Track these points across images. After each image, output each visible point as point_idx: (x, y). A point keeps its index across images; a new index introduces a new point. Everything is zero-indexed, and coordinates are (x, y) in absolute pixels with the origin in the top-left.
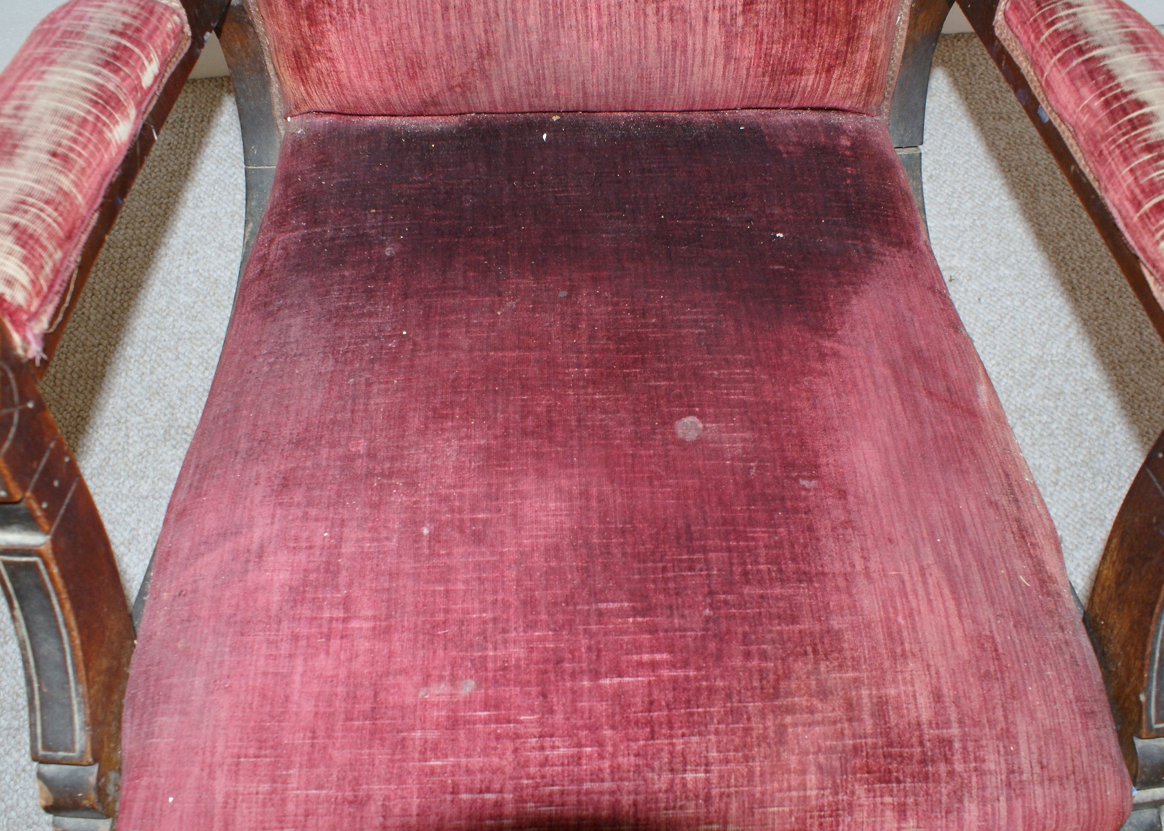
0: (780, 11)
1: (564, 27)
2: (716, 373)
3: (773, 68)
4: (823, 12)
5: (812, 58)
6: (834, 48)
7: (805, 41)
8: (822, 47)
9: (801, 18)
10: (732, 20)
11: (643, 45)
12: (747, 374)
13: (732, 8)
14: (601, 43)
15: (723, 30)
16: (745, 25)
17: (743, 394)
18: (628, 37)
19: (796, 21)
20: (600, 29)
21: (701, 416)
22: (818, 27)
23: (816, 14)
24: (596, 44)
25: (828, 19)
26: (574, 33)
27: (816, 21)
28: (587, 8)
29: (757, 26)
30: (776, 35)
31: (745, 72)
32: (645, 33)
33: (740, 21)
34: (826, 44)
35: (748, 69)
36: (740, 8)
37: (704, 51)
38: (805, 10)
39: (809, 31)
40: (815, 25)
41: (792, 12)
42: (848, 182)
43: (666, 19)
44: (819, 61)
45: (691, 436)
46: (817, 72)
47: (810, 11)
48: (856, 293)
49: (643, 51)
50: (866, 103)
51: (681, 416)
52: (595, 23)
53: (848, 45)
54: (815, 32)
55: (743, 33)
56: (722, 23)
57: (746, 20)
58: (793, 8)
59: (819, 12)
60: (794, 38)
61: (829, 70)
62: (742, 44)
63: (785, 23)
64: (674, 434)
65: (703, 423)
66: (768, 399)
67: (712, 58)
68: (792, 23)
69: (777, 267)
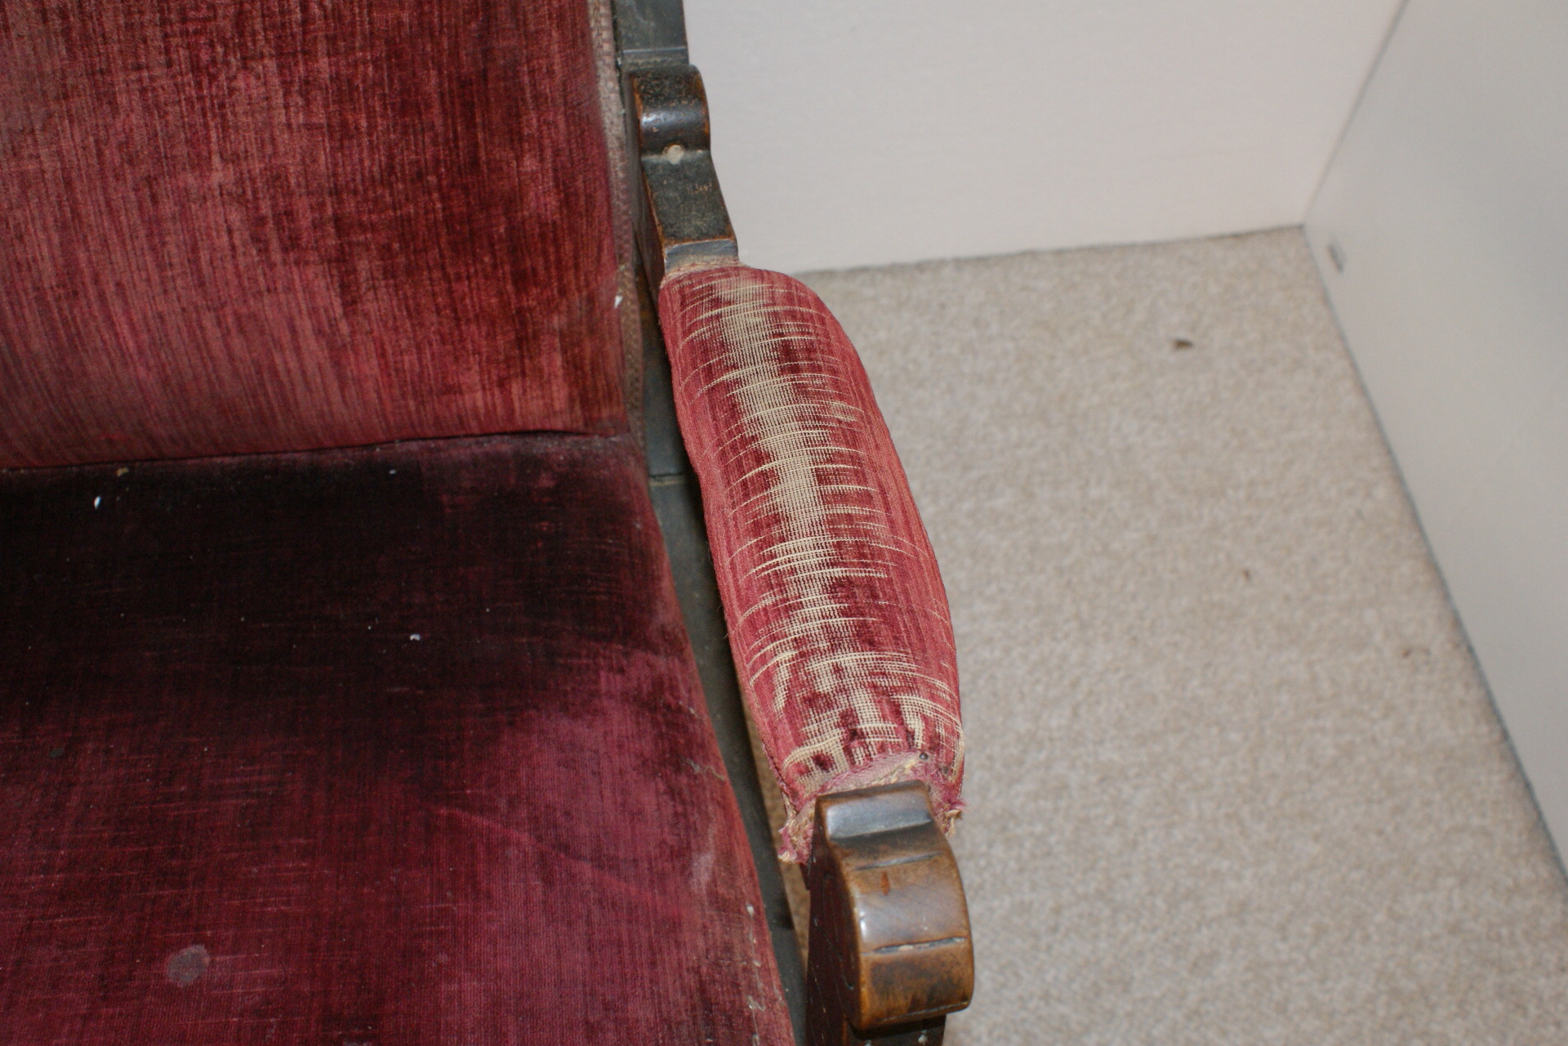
0: (400, 309)
1: (86, 351)
2: (255, 870)
3: (414, 387)
4: (465, 306)
5: (469, 369)
6: (498, 352)
7: (449, 347)
8: (480, 354)
9: (434, 318)
10: (331, 326)
11: (210, 369)
12: (303, 869)
13: (326, 311)
14: (148, 368)
15: (323, 342)
16: (353, 333)
17: (288, 903)
18: (185, 359)
19: (428, 323)
20: (141, 352)
21: (212, 946)
22: (464, 328)
23: (455, 310)
24: (142, 373)
25: (477, 316)
26: (104, 358)
27: (457, 319)
28: (113, 324)
29: (372, 332)
30: (404, 344)
31: (374, 395)
32: (209, 352)
33: (344, 328)
34: (484, 350)
35: (378, 392)
36: (339, 311)
37: (304, 373)
38: (437, 305)
39: (451, 334)
40: (458, 326)
41: (419, 313)
42: (540, 545)
43: (234, 331)
44: (481, 372)
45: (188, 977)
46: (484, 388)
47: (445, 307)
48: (512, 724)
49: (213, 377)
50: (589, 421)
51: (181, 944)
52: (131, 344)
53: (520, 348)
54: (461, 334)
55: (353, 346)
56: (319, 332)
57: (351, 325)
58: (418, 305)
59: (459, 307)
60: (431, 345)
61: (502, 383)
62: (356, 358)
63: (413, 326)
64: (162, 977)
65: (212, 954)
66: (326, 909)
67: (319, 380)
68: (422, 325)
69: (397, 690)
